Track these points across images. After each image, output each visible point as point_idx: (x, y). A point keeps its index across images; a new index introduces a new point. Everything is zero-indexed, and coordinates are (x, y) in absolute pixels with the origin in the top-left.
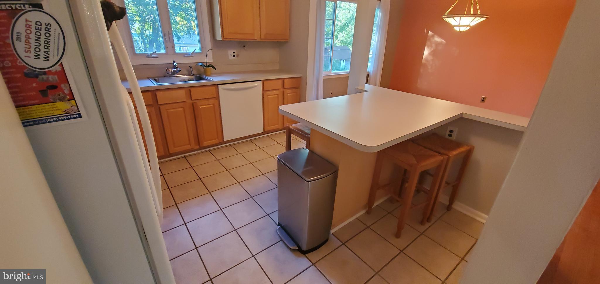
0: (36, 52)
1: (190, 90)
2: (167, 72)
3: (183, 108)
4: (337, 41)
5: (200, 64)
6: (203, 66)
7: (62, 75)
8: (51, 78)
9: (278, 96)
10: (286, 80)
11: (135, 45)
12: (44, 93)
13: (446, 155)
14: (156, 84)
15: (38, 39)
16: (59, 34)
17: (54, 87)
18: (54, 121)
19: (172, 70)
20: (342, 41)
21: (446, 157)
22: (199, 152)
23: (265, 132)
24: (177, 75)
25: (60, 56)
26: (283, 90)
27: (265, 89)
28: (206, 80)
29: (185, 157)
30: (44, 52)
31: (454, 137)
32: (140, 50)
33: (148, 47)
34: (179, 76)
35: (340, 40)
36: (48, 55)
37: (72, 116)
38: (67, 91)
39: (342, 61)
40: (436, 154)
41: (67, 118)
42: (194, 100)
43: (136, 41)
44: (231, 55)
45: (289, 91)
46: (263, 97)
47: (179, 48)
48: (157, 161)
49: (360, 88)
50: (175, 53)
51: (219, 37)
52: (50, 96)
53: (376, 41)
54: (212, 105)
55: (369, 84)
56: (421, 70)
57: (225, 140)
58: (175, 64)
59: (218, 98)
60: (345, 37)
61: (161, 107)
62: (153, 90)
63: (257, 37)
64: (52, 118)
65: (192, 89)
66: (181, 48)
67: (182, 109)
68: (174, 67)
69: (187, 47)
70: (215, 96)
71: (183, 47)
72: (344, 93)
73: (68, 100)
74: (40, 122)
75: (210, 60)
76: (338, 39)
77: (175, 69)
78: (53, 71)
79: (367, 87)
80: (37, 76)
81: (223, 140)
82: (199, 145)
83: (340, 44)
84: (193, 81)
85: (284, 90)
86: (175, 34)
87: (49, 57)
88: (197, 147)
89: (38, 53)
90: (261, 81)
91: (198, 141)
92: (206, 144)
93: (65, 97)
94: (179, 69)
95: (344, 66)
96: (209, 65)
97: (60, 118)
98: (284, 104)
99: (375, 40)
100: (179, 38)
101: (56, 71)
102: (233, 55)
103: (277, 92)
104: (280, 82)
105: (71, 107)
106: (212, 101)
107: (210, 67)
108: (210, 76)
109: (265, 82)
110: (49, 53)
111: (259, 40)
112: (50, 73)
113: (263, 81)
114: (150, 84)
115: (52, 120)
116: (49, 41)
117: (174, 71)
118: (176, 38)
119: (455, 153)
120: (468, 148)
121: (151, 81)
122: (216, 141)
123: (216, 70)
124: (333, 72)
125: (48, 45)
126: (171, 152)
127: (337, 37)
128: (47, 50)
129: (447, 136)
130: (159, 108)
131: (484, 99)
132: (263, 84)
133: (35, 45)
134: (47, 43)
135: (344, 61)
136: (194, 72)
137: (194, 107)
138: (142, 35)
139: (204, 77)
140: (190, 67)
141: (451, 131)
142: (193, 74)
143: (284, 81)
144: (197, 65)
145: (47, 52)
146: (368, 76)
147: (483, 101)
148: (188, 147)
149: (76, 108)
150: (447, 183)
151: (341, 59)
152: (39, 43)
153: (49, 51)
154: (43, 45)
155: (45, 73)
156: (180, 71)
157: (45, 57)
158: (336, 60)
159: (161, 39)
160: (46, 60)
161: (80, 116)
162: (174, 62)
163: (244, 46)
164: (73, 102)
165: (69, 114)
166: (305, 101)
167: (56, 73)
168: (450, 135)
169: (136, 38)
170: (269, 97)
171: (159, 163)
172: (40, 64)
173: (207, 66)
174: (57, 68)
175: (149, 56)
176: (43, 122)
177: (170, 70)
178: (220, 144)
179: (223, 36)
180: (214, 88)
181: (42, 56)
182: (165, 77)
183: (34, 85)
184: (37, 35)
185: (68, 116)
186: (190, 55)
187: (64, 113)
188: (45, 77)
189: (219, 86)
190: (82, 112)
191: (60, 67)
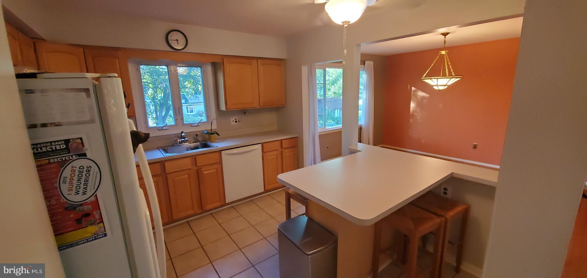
0: (76, 190)
1: (195, 158)
2: (176, 142)
3: (189, 175)
4: (330, 93)
5: (206, 132)
6: (208, 133)
7: (96, 205)
8: (86, 208)
9: (277, 156)
10: (283, 141)
11: (147, 108)
12: (79, 221)
13: (443, 216)
14: (165, 155)
15: (79, 180)
16: (97, 173)
17: (87, 215)
18: (84, 243)
19: (180, 140)
20: (335, 93)
21: (443, 219)
22: (202, 215)
23: (266, 191)
24: (185, 143)
25: (96, 189)
26: (281, 150)
27: (265, 151)
28: (211, 146)
29: (188, 222)
30: (83, 188)
31: (449, 195)
32: (151, 112)
33: (159, 109)
34: (187, 144)
35: (333, 92)
36: (86, 190)
37: (99, 237)
38: (97, 217)
39: (336, 111)
40: (433, 216)
41: (95, 239)
42: (199, 166)
43: (148, 105)
44: (233, 121)
45: (287, 151)
46: (263, 159)
47: (186, 107)
48: (162, 228)
49: (353, 147)
50: (184, 125)
51: (223, 108)
52: (83, 223)
53: (365, 98)
54: (215, 170)
55: (363, 143)
56: (411, 120)
57: (227, 202)
58: (183, 134)
59: (221, 163)
60: (337, 89)
61: (168, 176)
62: (162, 161)
63: (256, 105)
64: (82, 241)
65: (197, 157)
66: (188, 107)
67: (187, 176)
68: (182, 137)
69: (193, 106)
70: (218, 161)
71: (190, 106)
72: (338, 155)
73: (98, 224)
74: (72, 245)
75: (214, 127)
76: (331, 91)
77: (183, 139)
78: (88, 202)
79: (360, 146)
80: (75, 208)
81: (225, 202)
82: (202, 209)
83: (333, 96)
84: (198, 149)
85: (283, 150)
86: (183, 97)
87: (86, 192)
88: (200, 211)
89: (78, 190)
90: (261, 144)
91: (201, 205)
92: (208, 207)
93: (96, 221)
94: (186, 139)
95: (338, 115)
96: (214, 132)
97: (89, 240)
98: (283, 172)
99: (363, 98)
100: (187, 100)
101: (91, 201)
102: (235, 121)
103: (275, 153)
104: (278, 143)
105: (100, 229)
106: (215, 166)
107: (214, 134)
108: (214, 142)
109: (264, 145)
110: (87, 189)
111: (258, 107)
112: (86, 204)
113: (263, 144)
114: (159, 155)
115: (82, 242)
116: (88, 179)
117: (182, 141)
118: (184, 100)
119: (451, 213)
120: (465, 207)
121: (162, 153)
122: (219, 204)
123: (219, 135)
124: (327, 128)
125: (87, 183)
126: (174, 218)
127: (329, 90)
128: (86, 186)
129: (442, 194)
130: (166, 177)
131: (475, 146)
132: (262, 146)
133: (77, 185)
134: (86, 181)
135: (338, 110)
136: (199, 138)
137: (198, 173)
138: (154, 99)
139: (209, 143)
140: (197, 135)
141: (445, 189)
142: (199, 141)
143: (282, 142)
144: (202, 133)
145: (85, 188)
146: (360, 129)
147: (475, 147)
148: (191, 212)
149: (103, 229)
150: (450, 242)
151: (335, 109)
152: (80, 182)
153: (87, 187)
154: (83, 182)
155: (81, 205)
156: (187, 140)
157: (84, 192)
158: (330, 110)
159: (170, 103)
160: (84, 194)
161: (106, 235)
162: (182, 132)
163: (245, 113)
164: (101, 224)
165: (97, 235)
166: (303, 167)
167: (91, 203)
168: (445, 193)
169: (148, 101)
170: (268, 157)
171: (164, 230)
172: (79, 198)
173: (211, 133)
174: (93, 199)
175: (160, 129)
176: (74, 245)
177: (178, 140)
178: (222, 206)
179: (227, 107)
180: (217, 154)
181: (81, 192)
182: (173, 146)
183: (72, 216)
184: (79, 176)
185: (96, 237)
186: (197, 125)
187: (93, 235)
188: (81, 208)
189: (222, 152)
190: (108, 232)
191: (95, 198)
